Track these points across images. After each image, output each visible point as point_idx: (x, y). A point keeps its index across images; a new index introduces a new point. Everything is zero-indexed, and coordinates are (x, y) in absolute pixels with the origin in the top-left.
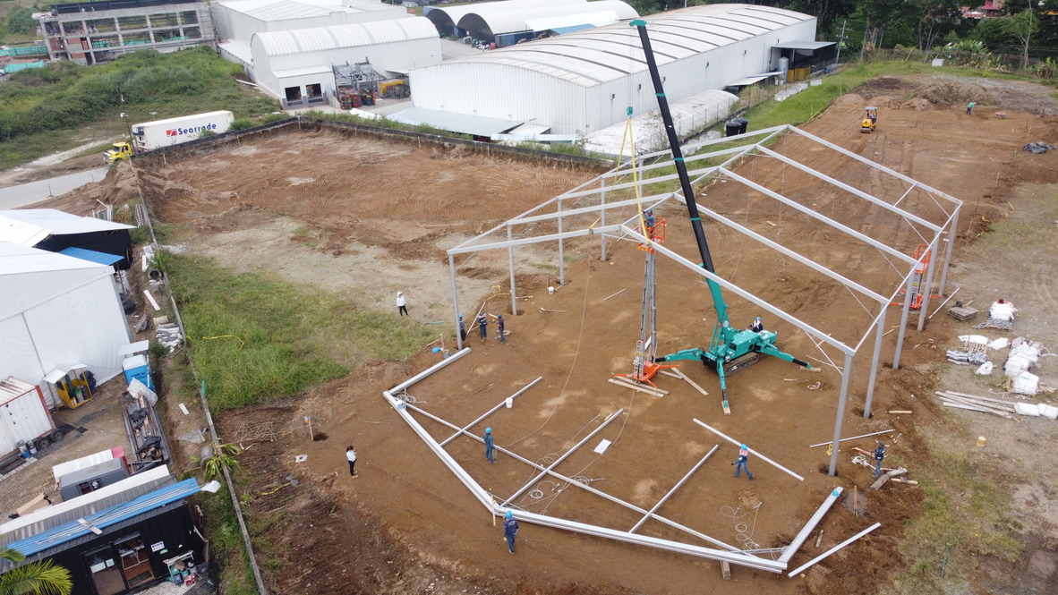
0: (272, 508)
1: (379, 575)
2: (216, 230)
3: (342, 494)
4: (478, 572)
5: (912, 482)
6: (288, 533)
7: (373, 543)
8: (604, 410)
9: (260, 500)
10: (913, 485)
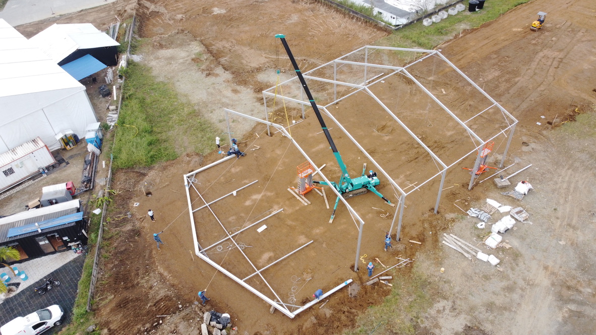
0: (116, 227)
1: (141, 272)
2: (161, 46)
3: (144, 227)
4: (176, 282)
5: (390, 285)
6: (117, 241)
7: (145, 256)
8: (276, 207)
9: (114, 222)
10: (390, 286)
